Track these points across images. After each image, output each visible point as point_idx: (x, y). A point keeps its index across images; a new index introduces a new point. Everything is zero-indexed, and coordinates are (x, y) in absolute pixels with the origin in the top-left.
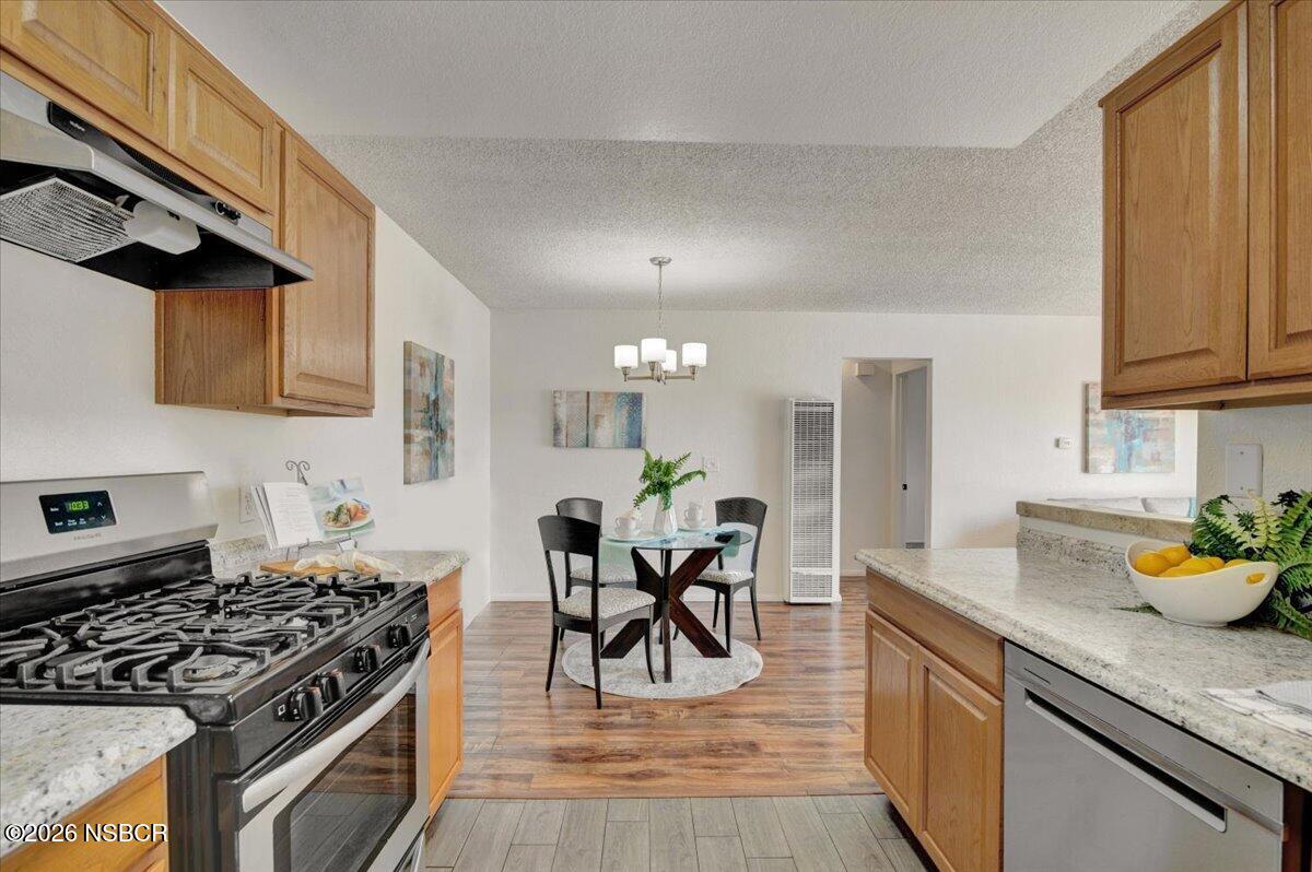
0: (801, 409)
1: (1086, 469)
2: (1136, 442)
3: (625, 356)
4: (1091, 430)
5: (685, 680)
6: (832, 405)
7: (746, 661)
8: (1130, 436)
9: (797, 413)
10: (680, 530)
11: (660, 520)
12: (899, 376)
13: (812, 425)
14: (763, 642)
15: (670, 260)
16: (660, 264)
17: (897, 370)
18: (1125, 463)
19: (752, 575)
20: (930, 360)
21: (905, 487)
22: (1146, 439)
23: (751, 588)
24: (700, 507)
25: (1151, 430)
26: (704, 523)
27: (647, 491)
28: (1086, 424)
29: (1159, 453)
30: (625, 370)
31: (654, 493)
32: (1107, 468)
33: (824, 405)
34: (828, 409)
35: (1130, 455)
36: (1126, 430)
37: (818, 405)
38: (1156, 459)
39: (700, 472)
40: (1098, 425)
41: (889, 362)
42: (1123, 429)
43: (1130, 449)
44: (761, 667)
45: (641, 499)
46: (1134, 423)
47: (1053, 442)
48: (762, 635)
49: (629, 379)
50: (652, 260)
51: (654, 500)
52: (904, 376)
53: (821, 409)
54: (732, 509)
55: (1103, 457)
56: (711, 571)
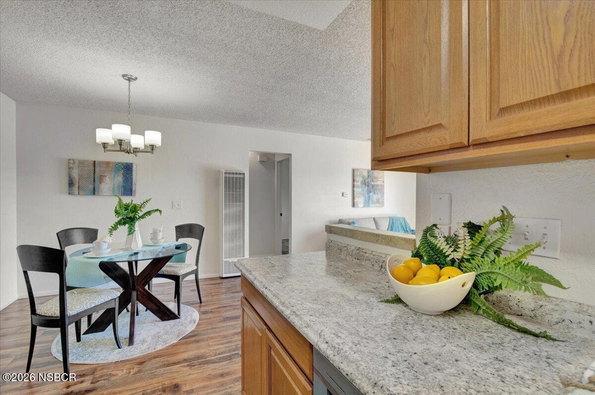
0: (228, 175)
1: (354, 206)
2: (371, 194)
3: (104, 135)
4: (355, 189)
5: (143, 341)
6: (244, 174)
7: (190, 318)
8: (369, 192)
9: (226, 178)
10: (145, 245)
11: (129, 242)
12: (278, 162)
13: (234, 183)
14: (203, 304)
15: (136, 79)
16: (129, 80)
17: (277, 159)
18: (367, 204)
19: (196, 268)
20: (291, 155)
21: (281, 215)
22: (374, 193)
23: (196, 275)
24: (160, 231)
25: (376, 189)
26: (163, 240)
27: (120, 223)
28: (354, 186)
29: (379, 199)
30: (105, 145)
31: (124, 224)
32: (361, 205)
33: (240, 174)
34: (242, 176)
35: (369, 199)
36: (368, 190)
37: (236, 174)
38: (378, 201)
39: (157, 210)
40: (358, 187)
41: (274, 155)
42: (367, 188)
43: (369, 197)
44: (197, 322)
45: (115, 228)
46: (371, 187)
47: (341, 194)
48: (203, 299)
49: (107, 151)
50: (124, 76)
51: (124, 229)
52: (280, 162)
53: (238, 176)
54: (184, 230)
55: (360, 200)
56: (167, 268)
